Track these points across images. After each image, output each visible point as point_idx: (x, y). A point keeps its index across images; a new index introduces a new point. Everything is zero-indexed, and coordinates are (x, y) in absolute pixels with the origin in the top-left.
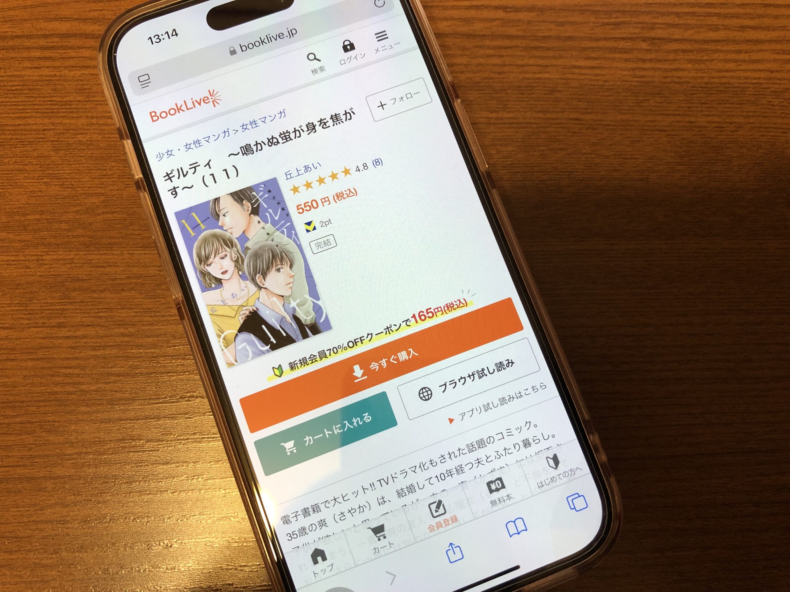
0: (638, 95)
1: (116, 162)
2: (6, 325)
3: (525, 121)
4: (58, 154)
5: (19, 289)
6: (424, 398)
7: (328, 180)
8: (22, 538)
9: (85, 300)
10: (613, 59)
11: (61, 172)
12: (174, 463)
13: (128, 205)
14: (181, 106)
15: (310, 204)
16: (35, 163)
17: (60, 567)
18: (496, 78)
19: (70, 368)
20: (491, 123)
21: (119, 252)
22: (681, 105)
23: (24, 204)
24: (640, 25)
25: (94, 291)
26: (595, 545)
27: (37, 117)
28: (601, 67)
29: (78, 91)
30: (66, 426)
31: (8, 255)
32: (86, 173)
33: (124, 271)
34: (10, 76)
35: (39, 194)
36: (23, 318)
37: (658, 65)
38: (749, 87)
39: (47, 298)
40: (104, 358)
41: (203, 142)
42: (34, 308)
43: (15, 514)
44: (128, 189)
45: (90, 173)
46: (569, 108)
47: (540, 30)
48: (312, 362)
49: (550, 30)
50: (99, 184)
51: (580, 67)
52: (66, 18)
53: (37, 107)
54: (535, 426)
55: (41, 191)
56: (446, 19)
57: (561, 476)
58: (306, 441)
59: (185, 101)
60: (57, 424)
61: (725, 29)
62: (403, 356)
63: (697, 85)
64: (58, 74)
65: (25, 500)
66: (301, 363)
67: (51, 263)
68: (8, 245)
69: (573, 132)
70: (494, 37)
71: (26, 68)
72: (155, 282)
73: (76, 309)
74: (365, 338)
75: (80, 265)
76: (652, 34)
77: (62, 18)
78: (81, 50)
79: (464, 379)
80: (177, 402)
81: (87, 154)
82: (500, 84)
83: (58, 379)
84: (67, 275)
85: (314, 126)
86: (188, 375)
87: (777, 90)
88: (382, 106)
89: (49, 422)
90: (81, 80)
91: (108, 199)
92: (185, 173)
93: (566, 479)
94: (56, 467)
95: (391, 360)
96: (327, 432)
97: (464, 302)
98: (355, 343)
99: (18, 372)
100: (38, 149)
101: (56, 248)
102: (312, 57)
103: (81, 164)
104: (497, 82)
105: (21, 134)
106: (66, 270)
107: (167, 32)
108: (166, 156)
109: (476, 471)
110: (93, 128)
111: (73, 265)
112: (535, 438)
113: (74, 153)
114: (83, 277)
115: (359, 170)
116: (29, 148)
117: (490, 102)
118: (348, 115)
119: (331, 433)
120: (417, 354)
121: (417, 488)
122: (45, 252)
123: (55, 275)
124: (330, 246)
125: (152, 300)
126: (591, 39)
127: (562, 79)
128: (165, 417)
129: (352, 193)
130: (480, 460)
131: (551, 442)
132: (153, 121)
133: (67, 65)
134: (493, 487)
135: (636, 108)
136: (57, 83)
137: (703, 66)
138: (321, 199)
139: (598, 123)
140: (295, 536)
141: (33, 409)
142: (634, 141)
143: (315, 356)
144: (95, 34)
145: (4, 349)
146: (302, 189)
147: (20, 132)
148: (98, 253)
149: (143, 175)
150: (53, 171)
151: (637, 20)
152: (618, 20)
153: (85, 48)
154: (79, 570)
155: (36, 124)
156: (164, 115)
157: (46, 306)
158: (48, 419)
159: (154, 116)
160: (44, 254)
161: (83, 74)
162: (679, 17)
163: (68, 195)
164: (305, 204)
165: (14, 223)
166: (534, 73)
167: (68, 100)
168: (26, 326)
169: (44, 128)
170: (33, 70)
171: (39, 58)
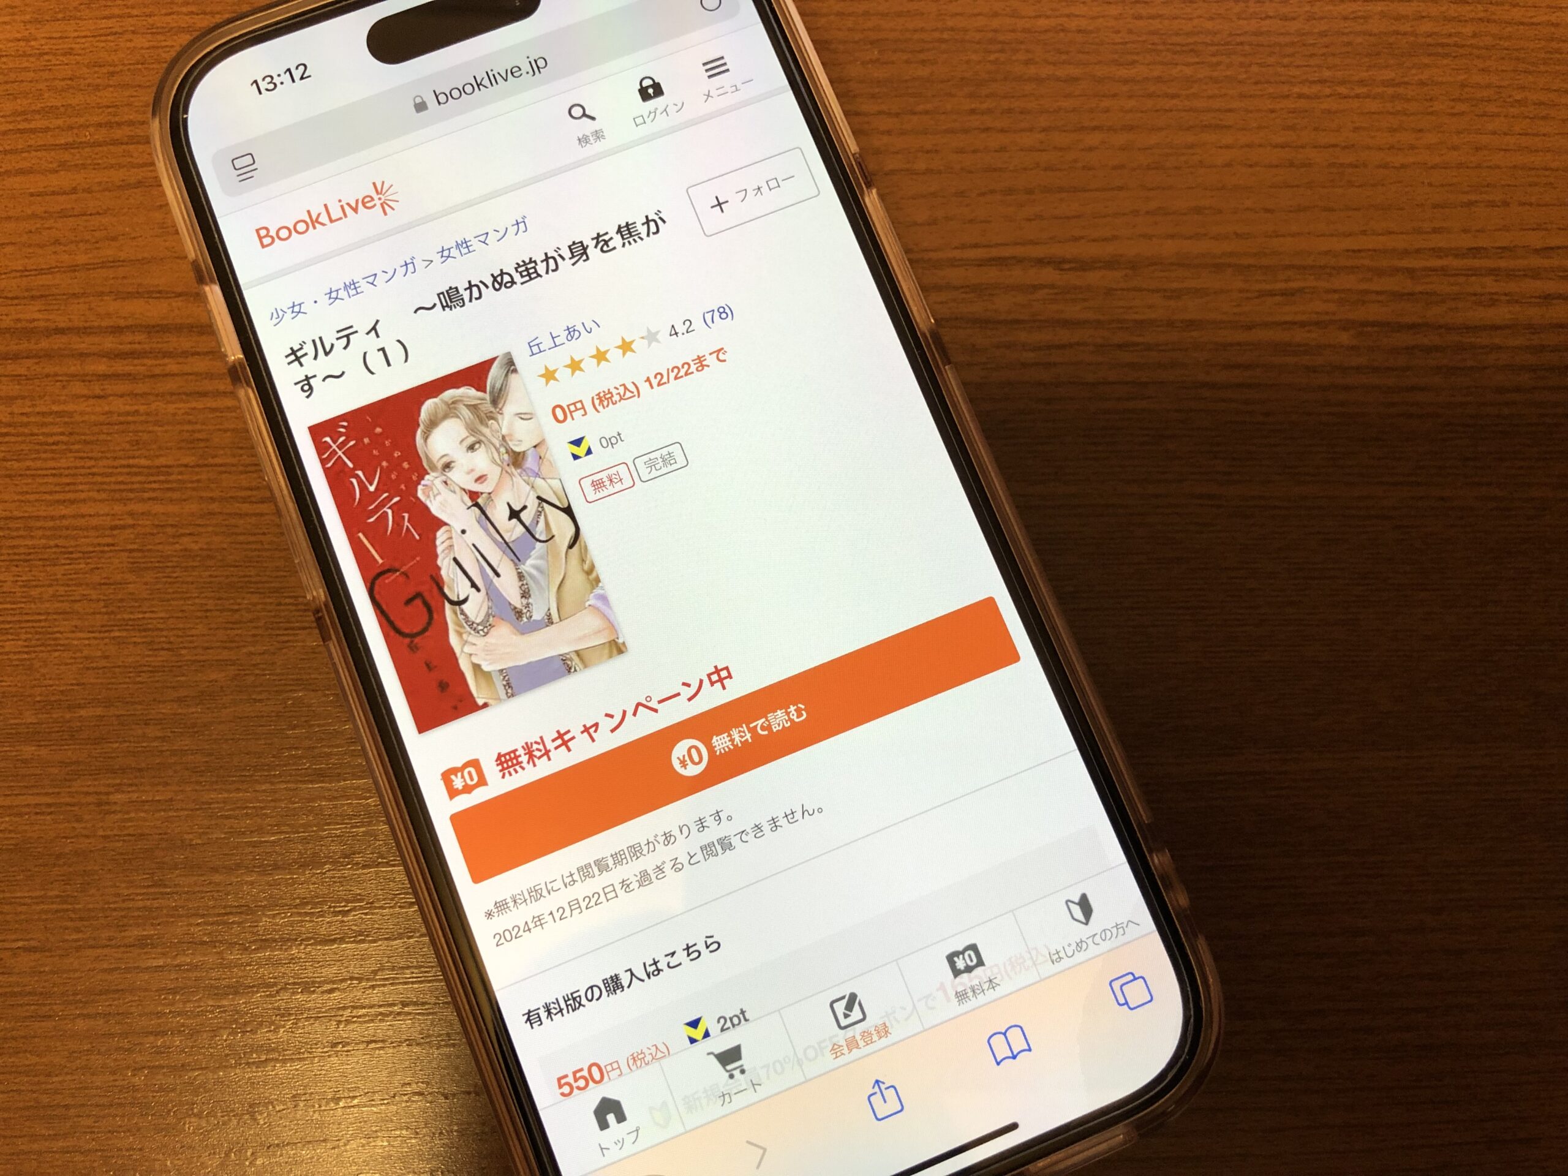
0: (1334, 442)
1: (260, 593)
2: (33, 943)
3: (1102, 502)
4: (141, 577)
5: (61, 865)
9: (197, 889)
11: (147, 615)
13: (286, 685)
16: (94, 597)
18: (1040, 411)
19: (164, 1033)
21: (268, 786)
22: (1421, 464)
23: (72, 685)
24: (1336, 296)
25: (214, 869)
27: (100, 501)
29: (183, 445)
31: (38, 794)
32: (198, 618)
34: (43, 414)
35: (103, 663)
36: (67, 928)
37: (1374, 380)
39: (118, 884)
42: (91, 906)
44: (284, 651)
45: (207, 617)
46: (1193, 473)
47: (1131, 308)
49: (1151, 306)
50: (225, 642)
51: (1213, 385)
52: (160, 292)
53: (99, 479)
55: (107, 657)
60: (137, 1157)
61: (1508, 302)
63: (1455, 421)
64: (142, 409)
67: (125, 809)
68: (37, 771)
69: (1201, 524)
70: (1035, 323)
71: (78, 397)
73: (176, 908)
75: (188, 812)
76: (1361, 314)
77: (152, 292)
78: (190, 359)
80: (387, 1104)
81: (201, 577)
82: (1050, 425)
83: (139, 1057)
84: (160, 834)
89: (121, 1152)
91: (243, 672)
99: (58, 1044)
100: (102, 568)
101: (136, 777)
103: (189, 598)
104: (1043, 421)
105: (66, 537)
106: (158, 824)
110: (213, 521)
111: (171, 814)
113: (175, 575)
114: (191, 840)
116: (82, 566)
122: (113, 786)
123: (134, 835)
126: (1235, 326)
127: (1177, 410)
133: (161, 390)
135: (1331, 470)
136: (140, 428)
137: (1465, 381)
139: (1252, 503)
141: (89, 1125)
142: (1328, 540)
145: (30, 993)
147: (65, 532)
148: (224, 787)
150: (132, 613)
151: (1326, 285)
152: (1290, 285)
153: (198, 354)
155: (98, 515)
157: (116, 903)
158: (118, 1145)
160: (111, 790)
161: (194, 409)
162: (1411, 278)
163: (160, 664)
165: (51, 725)
166: (1120, 399)
167: (164, 463)
168: (74, 944)
169: (113, 523)
170: (92, 401)
171: (106, 377)
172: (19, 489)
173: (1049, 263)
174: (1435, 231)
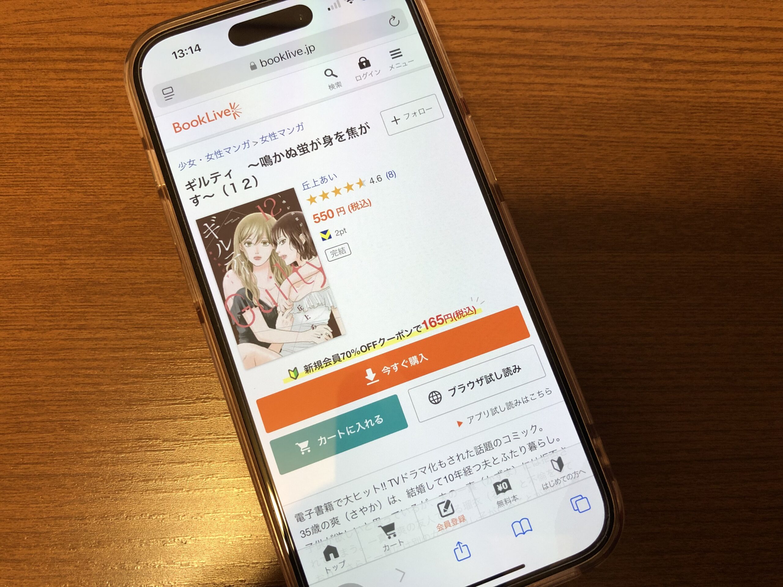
0: (640, 113)
1: (137, 170)
2: (29, 327)
3: (532, 137)
4: (81, 162)
5: (43, 292)
6: (433, 402)
7: (344, 191)
8: (41, 533)
9: (106, 304)
10: (616, 78)
11: (84, 180)
12: (189, 462)
13: (148, 212)
14: (203, 118)
15: (326, 214)
16: (59, 171)
17: (77, 562)
18: (503, 95)
19: (90, 369)
20: (498, 139)
21: (139, 258)
22: (681, 124)
23: (48, 210)
24: (643, 46)
25: (114, 295)
26: (598, 545)
27: (62, 127)
28: (605, 86)
29: (102, 102)
30: (86, 425)
31: (32, 259)
32: (108, 181)
33: (143, 276)
34: (36, 87)
35: (63, 201)
36: (45, 320)
37: (659, 85)
38: (747, 107)
39: (69, 301)
40: (123, 360)
41: (224, 153)
42: (57, 311)
43: (34, 509)
44: (148, 197)
45: (112, 181)
46: (574, 125)
47: (546, 50)
48: (327, 366)
49: (556, 50)
50: (120, 192)
51: (584, 86)
52: (91, 32)
53: (62, 117)
54: (541, 430)
55: (64, 198)
56: (456, 38)
57: (565, 479)
58: (320, 441)
59: (207, 114)
60: (77, 423)
61: (723, 51)
62: (414, 361)
63: (697, 105)
64: (82, 85)
65: (44, 497)
66: (316, 366)
67: (73, 267)
68: (32, 249)
69: (578, 148)
70: (502, 55)
71: (52, 79)
72: (174, 287)
73: (96, 312)
74: (377, 343)
75: (102, 269)
76: (654, 55)
77: (87, 32)
78: (106, 63)
79: (472, 384)
80: (194, 403)
81: (109, 163)
82: (508, 101)
83: (78, 379)
84: (89, 279)
85: (331, 139)
86: (204, 377)
87: (773, 110)
88: (396, 120)
89: (69, 421)
90: (105, 92)
91: (128, 206)
92: (206, 183)
93: (570, 482)
94: (75, 464)
95: (402, 365)
96: (340, 433)
97: (473, 309)
98: (368, 347)
99: (40, 372)
100: (63, 158)
101: (78, 253)
102: (329, 73)
103: (104, 172)
104: (505, 99)
105: (46, 143)
106: (88, 274)
107: (190, 48)
108: (188, 166)
109: (484, 472)
110: (116, 138)
111: (94, 270)
112: (540, 442)
113: (97, 161)
114: (103, 282)
115: (373, 182)
116: (54, 156)
117: (498, 118)
118: (363, 129)
119: (344, 434)
120: (427, 359)
121: (426, 488)
122: (67, 256)
123: (77, 279)
124: (345, 255)
125: (171, 305)
126: (595, 59)
127: (567, 97)
128: (182, 418)
129: (366, 203)
130: (487, 462)
131: (556, 446)
132: (176, 132)
133: (91, 77)
134: (500, 488)
135: (638, 126)
136: (81, 94)
137: (702, 86)
138: (337, 209)
139: (601, 139)
140: (308, 533)
141: (54, 408)
142: (636, 157)
143: (329, 359)
144: (119, 49)
145: (27, 350)
146: (319, 199)
147: (45, 141)
148: (119, 258)
149: (166, 183)
150: (76, 178)
151: (638, 41)
152: (621, 41)
153: (109, 61)
154: (96, 565)
155: (61, 133)
156: (186, 126)
157: (68, 309)
158: (68, 418)
159: (177, 127)
161: (107, 86)
162: (679, 39)
163: (90, 202)
164: (321, 213)
165: (38, 228)
166: (540, 91)
167: (92, 110)
168: (48, 328)
169: (68, 137)
170: (59, 82)
171: (65, 70)
172: (24, 121)
173: (508, 29)
174: (689, 18)
